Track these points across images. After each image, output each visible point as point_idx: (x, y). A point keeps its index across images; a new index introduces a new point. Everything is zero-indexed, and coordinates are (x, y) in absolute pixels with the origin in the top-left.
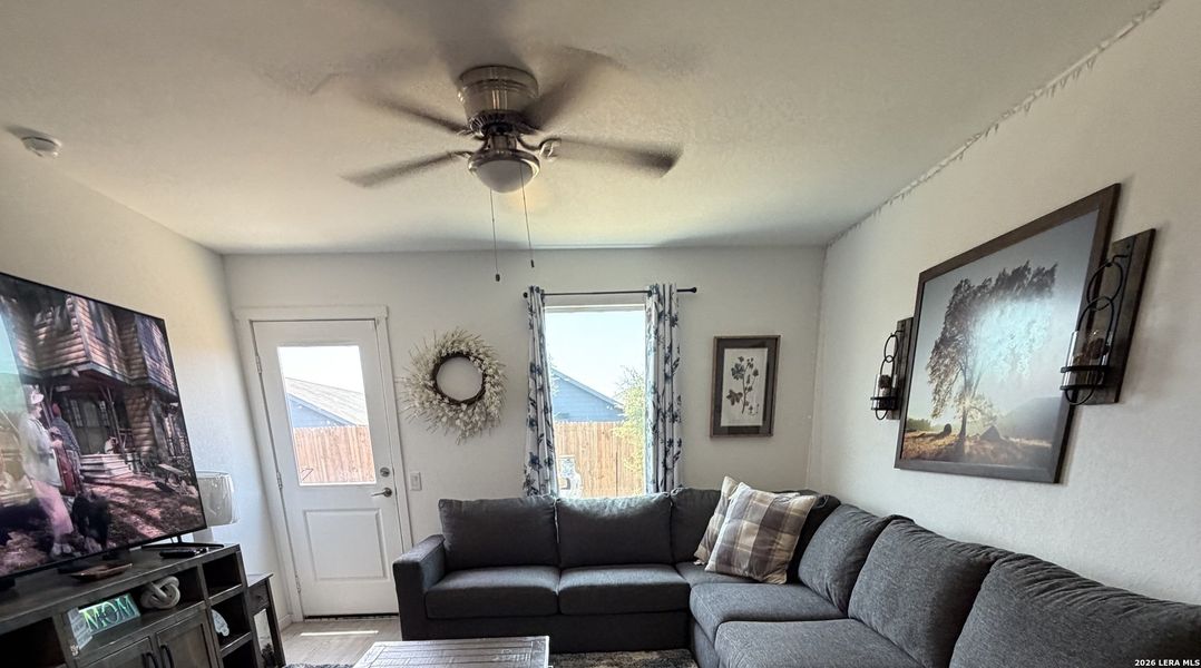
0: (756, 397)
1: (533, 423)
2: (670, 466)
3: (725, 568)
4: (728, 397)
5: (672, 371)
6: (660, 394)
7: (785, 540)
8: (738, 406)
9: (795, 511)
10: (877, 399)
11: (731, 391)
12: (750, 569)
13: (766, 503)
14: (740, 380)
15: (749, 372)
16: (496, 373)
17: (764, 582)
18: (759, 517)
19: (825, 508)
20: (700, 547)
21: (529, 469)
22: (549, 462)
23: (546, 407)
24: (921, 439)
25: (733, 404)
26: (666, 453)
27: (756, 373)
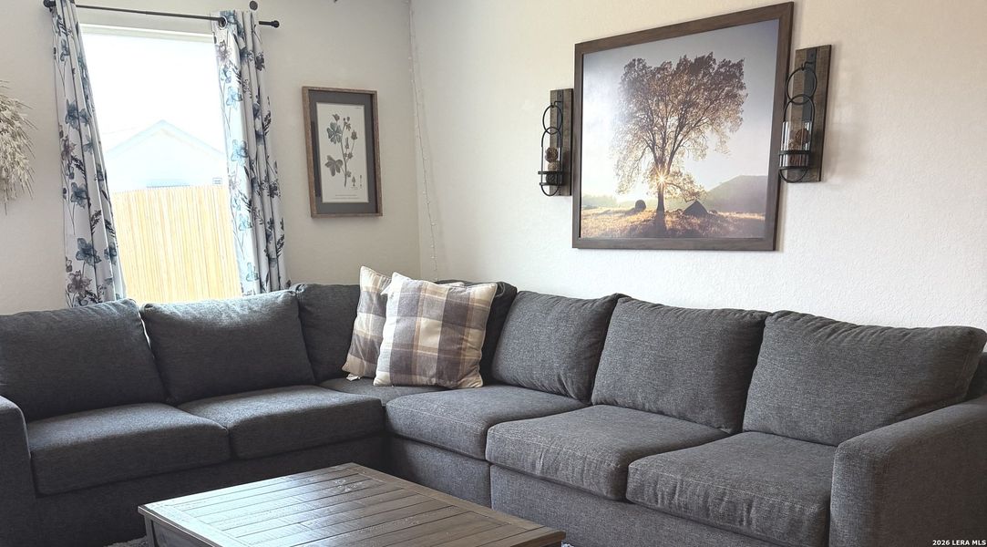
0: (358, 165)
1: (81, 195)
2: (274, 256)
3: (402, 378)
4: (327, 165)
5: (264, 128)
6: (253, 157)
7: (474, 336)
8: (340, 176)
9: (479, 301)
10: (545, 173)
11: (330, 158)
12: (439, 374)
13: (440, 294)
14: (338, 144)
15: (346, 134)
16: (15, 117)
17: (456, 388)
18: (439, 312)
19: (506, 298)
20: (350, 357)
21: (78, 265)
22: (111, 253)
23: (99, 172)
24: (605, 216)
25: (333, 174)
26: (268, 237)
27: (354, 137)
